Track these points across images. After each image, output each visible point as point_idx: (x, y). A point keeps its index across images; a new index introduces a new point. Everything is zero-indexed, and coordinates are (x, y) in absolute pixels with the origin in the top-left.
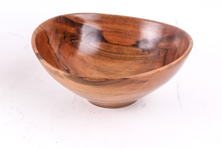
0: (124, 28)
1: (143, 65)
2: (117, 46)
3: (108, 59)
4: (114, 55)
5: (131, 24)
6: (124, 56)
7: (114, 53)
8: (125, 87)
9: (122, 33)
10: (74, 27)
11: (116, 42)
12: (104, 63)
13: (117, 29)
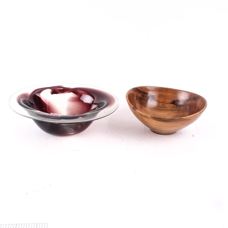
0: (165, 94)
1: (177, 113)
2: (162, 103)
3: (158, 110)
4: (161, 108)
5: (170, 92)
6: (166, 108)
7: (161, 107)
8: (180, 123)
9: (165, 96)
10: (140, 94)
11: (162, 101)
12: (157, 112)
13: (162, 94)
